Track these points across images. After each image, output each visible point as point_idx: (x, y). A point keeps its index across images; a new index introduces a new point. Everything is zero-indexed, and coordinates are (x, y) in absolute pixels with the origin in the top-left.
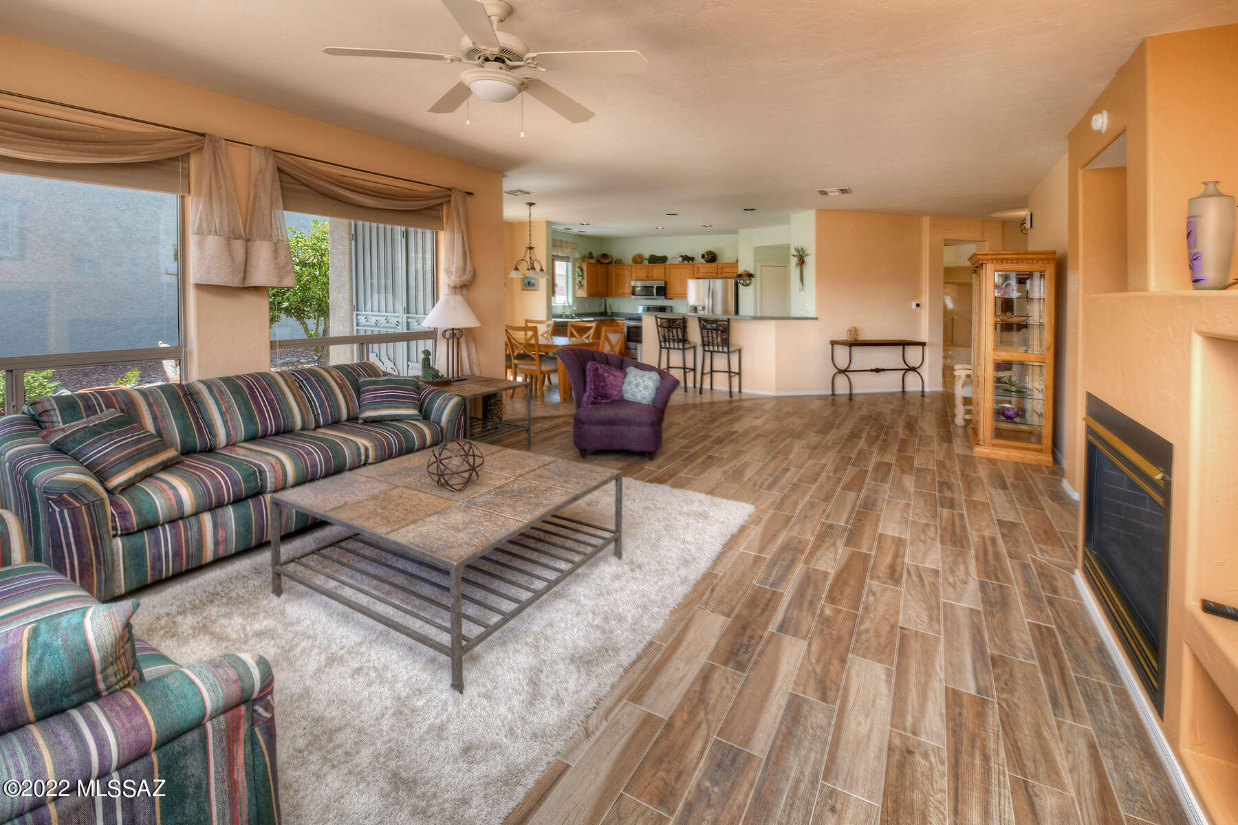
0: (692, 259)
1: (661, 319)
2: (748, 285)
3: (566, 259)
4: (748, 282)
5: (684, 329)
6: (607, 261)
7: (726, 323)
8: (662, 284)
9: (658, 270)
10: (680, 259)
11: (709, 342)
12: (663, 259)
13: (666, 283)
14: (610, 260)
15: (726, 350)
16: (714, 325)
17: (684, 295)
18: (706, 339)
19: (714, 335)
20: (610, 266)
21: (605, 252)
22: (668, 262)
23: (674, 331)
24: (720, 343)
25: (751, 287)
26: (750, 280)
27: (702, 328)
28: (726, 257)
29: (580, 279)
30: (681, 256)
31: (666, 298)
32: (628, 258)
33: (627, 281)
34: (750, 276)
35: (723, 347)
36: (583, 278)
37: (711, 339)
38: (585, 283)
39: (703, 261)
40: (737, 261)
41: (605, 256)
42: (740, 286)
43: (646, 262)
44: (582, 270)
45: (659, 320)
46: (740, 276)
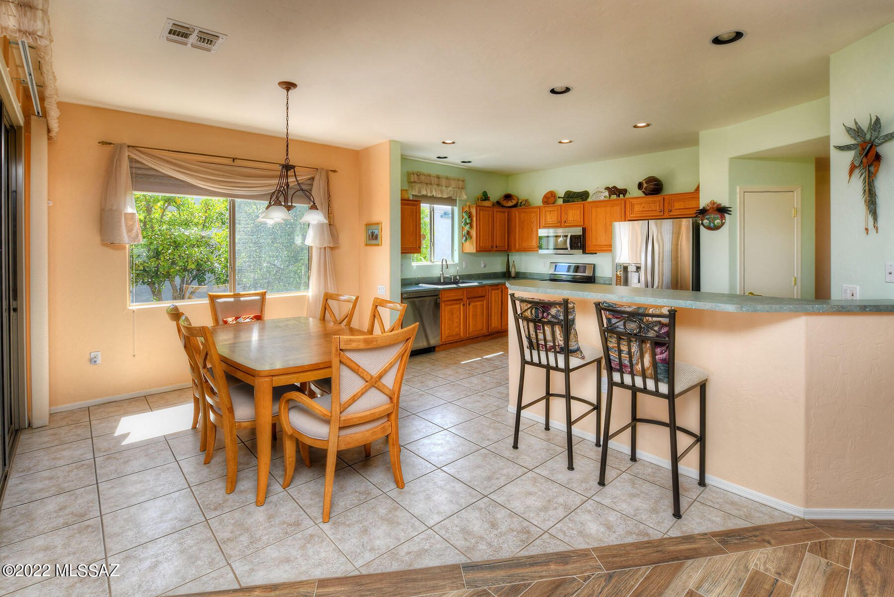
0: (624, 192)
1: (523, 301)
2: (717, 228)
3: (450, 201)
4: (718, 222)
5: (568, 326)
6: (510, 204)
7: (665, 320)
8: (578, 231)
9: (574, 213)
10: (607, 194)
11: (621, 364)
12: (584, 196)
13: (584, 230)
14: (514, 202)
15: (664, 388)
16: (632, 326)
17: (608, 248)
18: (614, 355)
19: (635, 348)
20: (513, 210)
21: (510, 192)
22: (589, 200)
23: (548, 329)
24: (649, 372)
25: (725, 230)
26: (723, 218)
27: (607, 332)
28: (679, 185)
29: (467, 228)
30: (607, 188)
31: (584, 252)
32: (537, 200)
33: (535, 229)
34: (722, 211)
35: (657, 381)
36: (471, 226)
37: (624, 355)
38: (474, 233)
39: (640, 193)
40: (698, 189)
41: (508, 197)
42: (703, 231)
43: (560, 201)
44: (470, 216)
45: (518, 303)
46: (703, 212)
